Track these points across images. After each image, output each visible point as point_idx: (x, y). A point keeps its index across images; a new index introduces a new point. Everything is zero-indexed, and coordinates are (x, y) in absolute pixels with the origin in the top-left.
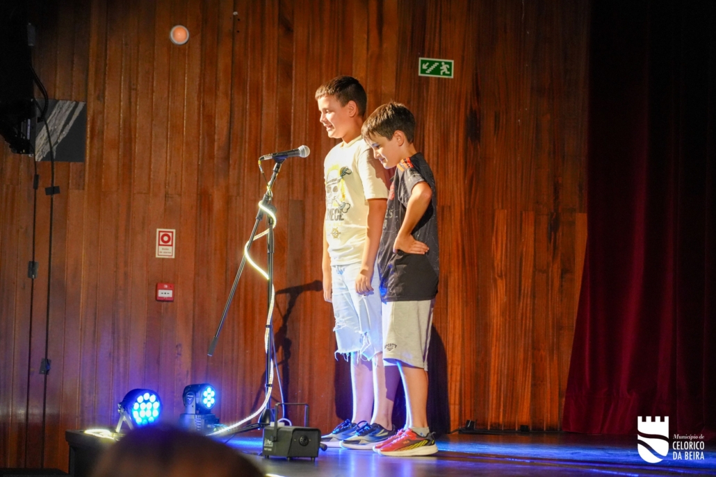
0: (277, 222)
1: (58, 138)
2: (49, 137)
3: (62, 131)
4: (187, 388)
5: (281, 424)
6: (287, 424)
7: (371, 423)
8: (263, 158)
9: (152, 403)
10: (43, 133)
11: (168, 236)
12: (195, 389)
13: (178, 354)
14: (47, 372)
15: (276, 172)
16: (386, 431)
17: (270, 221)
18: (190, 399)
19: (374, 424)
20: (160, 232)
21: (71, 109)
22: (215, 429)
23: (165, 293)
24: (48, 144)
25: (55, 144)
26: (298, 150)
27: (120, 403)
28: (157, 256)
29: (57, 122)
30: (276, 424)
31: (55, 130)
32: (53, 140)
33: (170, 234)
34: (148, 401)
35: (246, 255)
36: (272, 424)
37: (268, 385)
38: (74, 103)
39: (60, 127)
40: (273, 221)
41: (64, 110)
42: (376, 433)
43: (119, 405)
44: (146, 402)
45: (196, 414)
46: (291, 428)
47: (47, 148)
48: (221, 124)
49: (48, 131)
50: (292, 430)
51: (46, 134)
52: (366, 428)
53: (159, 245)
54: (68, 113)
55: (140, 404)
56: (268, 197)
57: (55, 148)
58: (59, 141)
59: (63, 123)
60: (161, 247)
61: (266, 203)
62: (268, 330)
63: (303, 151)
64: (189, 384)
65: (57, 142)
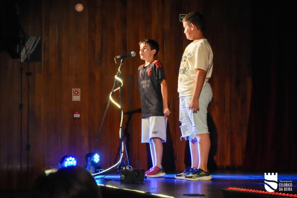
0: (123, 84)
1: (30, 52)
2: (26, 52)
3: (32, 49)
4: (87, 154)
5: (128, 168)
6: (130, 168)
7: (198, 169)
8: (116, 57)
9: (73, 161)
10: (24, 50)
11: (77, 92)
12: (91, 155)
13: (83, 141)
14: (29, 150)
15: (122, 63)
16: (204, 172)
17: (120, 83)
18: (89, 159)
19: (199, 169)
20: (74, 90)
21: (35, 40)
22: (100, 171)
23: (77, 116)
24: (26, 55)
25: (29, 55)
26: (131, 53)
27: (60, 162)
28: (73, 100)
29: (30, 45)
30: (126, 168)
31: (29, 48)
32: (28, 53)
33: (78, 91)
34: (72, 160)
35: (111, 98)
36: (124, 168)
37: (122, 152)
38: (36, 37)
39: (31, 48)
40: (121, 84)
41: (32, 40)
42: (200, 173)
43: (59, 163)
44: (70, 161)
45: (92, 165)
46: (132, 169)
47: (26, 57)
48: (98, 44)
49: (26, 49)
50: (132, 170)
51: (25, 51)
52: (196, 170)
53: (74, 95)
54: (34, 41)
55: (68, 162)
56: (119, 73)
57: (29, 56)
58: (31, 53)
59: (32, 45)
60: (74, 96)
61: (118, 76)
62: (121, 129)
63: (133, 54)
64: (88, 153)
65: (30, 54)
